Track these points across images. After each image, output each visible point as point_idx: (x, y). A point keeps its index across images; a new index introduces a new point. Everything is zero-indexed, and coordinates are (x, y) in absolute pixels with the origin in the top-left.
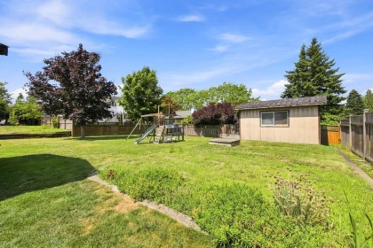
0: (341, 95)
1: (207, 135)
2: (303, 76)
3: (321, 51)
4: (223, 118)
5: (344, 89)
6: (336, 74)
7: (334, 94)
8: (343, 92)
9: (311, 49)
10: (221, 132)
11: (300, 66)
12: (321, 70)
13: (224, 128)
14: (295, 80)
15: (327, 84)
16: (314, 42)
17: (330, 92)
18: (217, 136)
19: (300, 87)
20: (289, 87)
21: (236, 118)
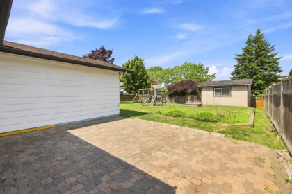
0: (278, 74)
1: (177, 102)
2: (248, 59)
3: (263, 39)
4: (189, 91)
5: (282, 69)
6: (275, 57)
7: (273, 73)
8: (280, 71)
9: (256, 37)
10: (187, 100)
11: (247, 51)
12: (263, 54)
13: (189, 98)
14: (242, 62)
15: (268, 65)
16: (259, 32)
17: (269, 71)
18: (184, 103)
19: (246, 67)
20: (238, 67)
21: (198, 91)
